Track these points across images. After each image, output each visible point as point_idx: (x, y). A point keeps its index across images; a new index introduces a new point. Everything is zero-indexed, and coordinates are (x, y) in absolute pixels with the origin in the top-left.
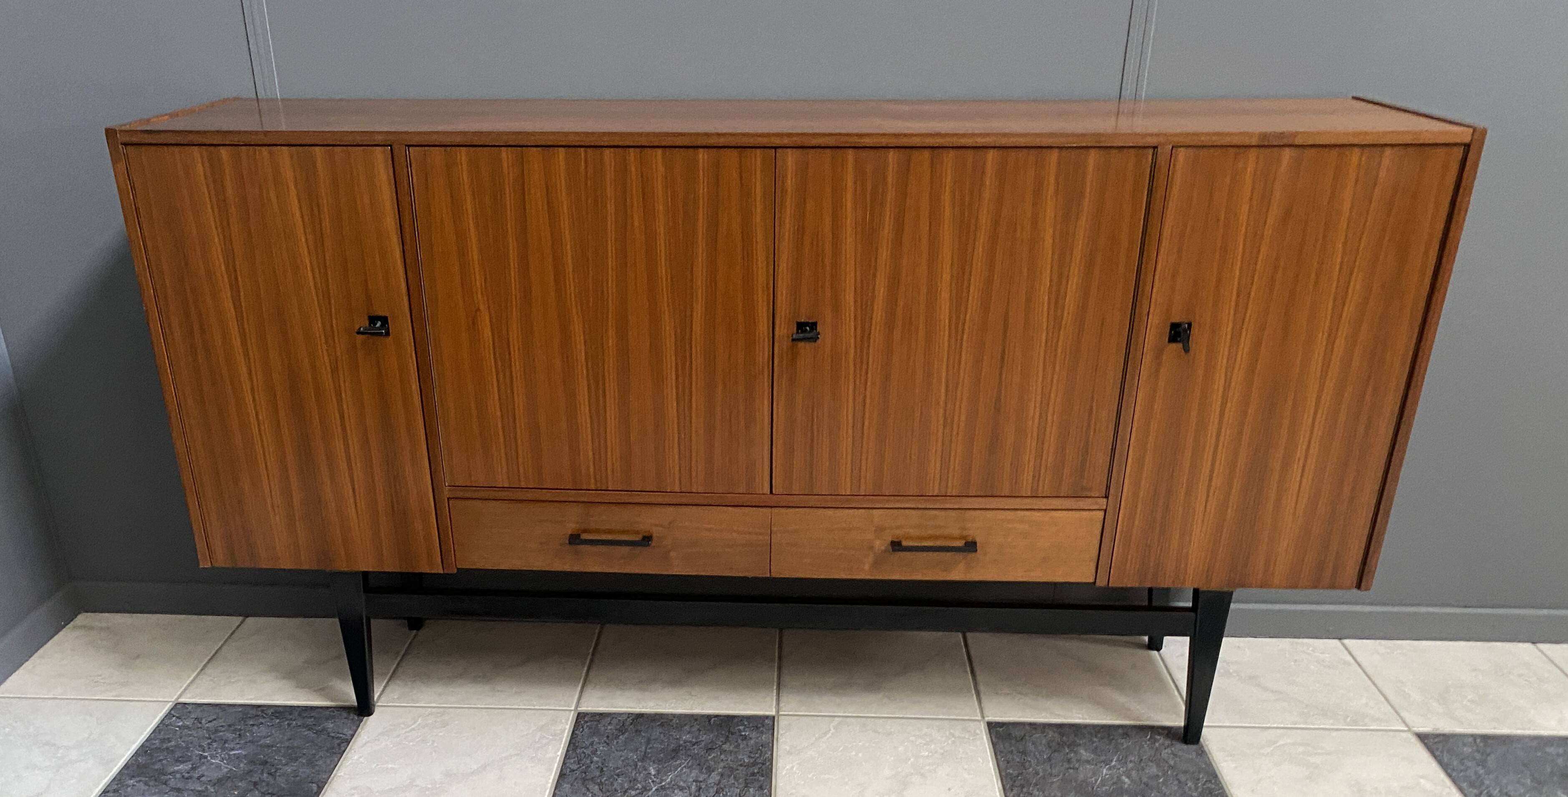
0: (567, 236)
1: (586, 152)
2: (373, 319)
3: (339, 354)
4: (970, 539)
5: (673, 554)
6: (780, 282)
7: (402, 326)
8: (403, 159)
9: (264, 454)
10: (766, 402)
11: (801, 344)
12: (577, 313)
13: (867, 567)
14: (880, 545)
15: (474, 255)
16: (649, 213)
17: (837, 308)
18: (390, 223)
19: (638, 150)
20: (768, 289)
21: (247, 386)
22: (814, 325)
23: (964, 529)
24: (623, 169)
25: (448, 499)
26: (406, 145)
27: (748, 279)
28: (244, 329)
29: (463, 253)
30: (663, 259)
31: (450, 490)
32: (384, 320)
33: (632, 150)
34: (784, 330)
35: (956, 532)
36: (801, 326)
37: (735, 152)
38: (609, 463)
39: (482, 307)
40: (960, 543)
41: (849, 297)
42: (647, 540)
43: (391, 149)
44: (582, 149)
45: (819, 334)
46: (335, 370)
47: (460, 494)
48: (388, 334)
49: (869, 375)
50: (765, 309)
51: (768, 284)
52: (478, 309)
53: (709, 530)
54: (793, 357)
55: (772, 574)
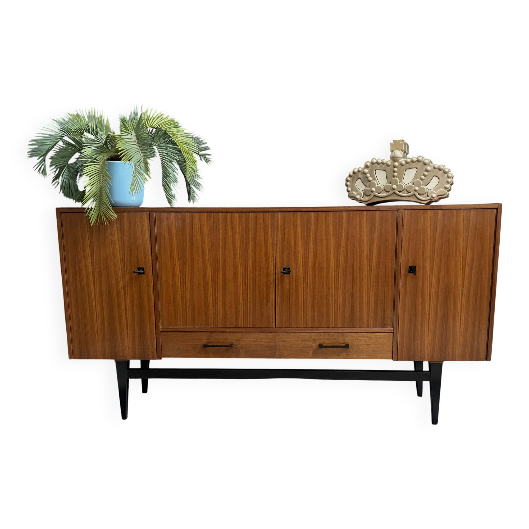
0: (206, 240)
1: (213, 214)
2: (139, 269)
3: (126, 281)
4: (346, 344)
5: (240, 351)
6: (277, 255)
7: (149, 271)
8: (153, 216)
9: (96, 316)
10: (273, 294)
11: (285, 275)
12: (209, 266)
13: (311, 354)
14: (315, 346)
15: (175, 248)
16: (234, 233)
17: (297, 264)
18: (147, 237)
19: (231, 213)
20: (273, 257)
21: (93, 292)
22: (289, 269)
23: (344, 340)
24: (225, 219)
25: (161, 332)
26: (154, 212)
27: (266, 254)
28: (94, 273)
29: (171, 246)
30: (238, 248)
31: (162, 329)
32: (143, 269)
33: (228, 213)
34: (279, 270)
35: (342, 342)
36: (284, 269)
37: (262, 214)
38: (219, 317)
39: (177, 264)
40: (344, 345)
41: (300, 259)
42: (231, 346)
43: (149, 213)
44: (212, 213)
45: (290, 272)
46: (124, 286)
47: (165, 330)
48: (143, 273)
49: (308, 286)
50: (272, 264)
51: (273, 255)
52: (175, 265)
53: (254, 341)
54: (282, 279)
55: (277, 357)
